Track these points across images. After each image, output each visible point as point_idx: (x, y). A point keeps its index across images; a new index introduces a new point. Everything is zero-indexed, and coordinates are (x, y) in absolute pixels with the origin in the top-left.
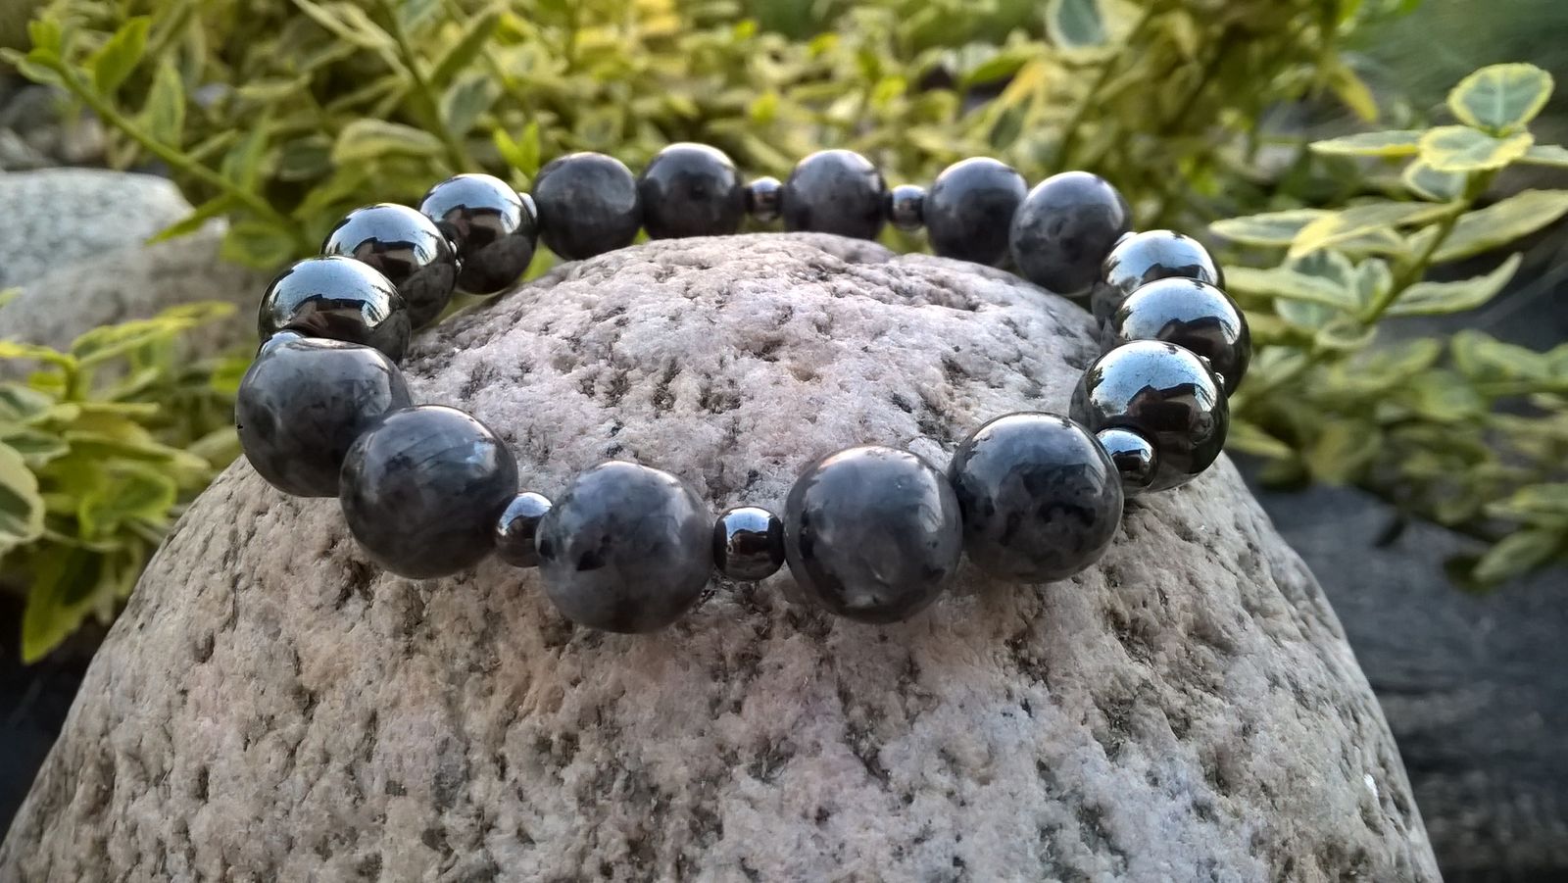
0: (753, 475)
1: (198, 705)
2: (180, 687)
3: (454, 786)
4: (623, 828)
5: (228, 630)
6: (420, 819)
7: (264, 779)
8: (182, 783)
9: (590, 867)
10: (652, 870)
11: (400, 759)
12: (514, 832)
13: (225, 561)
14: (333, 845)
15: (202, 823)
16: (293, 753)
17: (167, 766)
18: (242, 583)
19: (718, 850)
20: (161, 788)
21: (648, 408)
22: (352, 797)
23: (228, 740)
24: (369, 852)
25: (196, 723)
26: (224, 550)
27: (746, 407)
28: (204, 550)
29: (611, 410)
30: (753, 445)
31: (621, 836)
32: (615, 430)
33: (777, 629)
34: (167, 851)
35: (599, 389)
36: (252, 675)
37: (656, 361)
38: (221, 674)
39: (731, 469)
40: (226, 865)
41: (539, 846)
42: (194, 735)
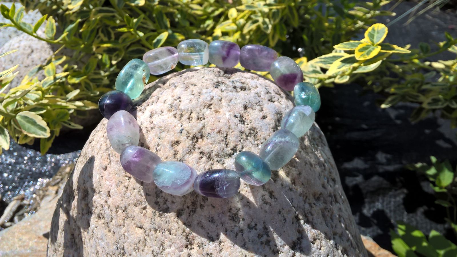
0: (209, 134)
1: (106, 180)
2: (101, 176)
3: (159, 194)
4: (190, 200)
5: (110, 165)
6: (153, 200)
7: (122, 193)
8: (105, 194)
9: (185, 207)
10: (196, 207)
11: (148, 189)
12: (171, 201)
13: (106, 151)
14: (138, 205)
15: (110, 201)
16: (127, 188)
17: (100, 191)
18: (111, 155)
19: (207, 203)
20: (100, 195)
21: (188, 120)
22: (140, 196)
23: (113, 186)
24: (145, 206)
25: (106, 183)
26: (105, 148)
27: (206, 120)
28: (100, 148)
29: (180, 121)
30: (208, 128)
31: (190, 201)
32: (182, 125)
33: (215, 163)
34: (103, 206)
35: (177, 116)
36: (116, 174)
37: (188, 110)
38: (110, 173)
39: (204, 132)
40: (117, 209)
41: (176, 204)
42: (106, 185)
